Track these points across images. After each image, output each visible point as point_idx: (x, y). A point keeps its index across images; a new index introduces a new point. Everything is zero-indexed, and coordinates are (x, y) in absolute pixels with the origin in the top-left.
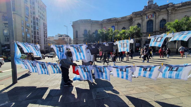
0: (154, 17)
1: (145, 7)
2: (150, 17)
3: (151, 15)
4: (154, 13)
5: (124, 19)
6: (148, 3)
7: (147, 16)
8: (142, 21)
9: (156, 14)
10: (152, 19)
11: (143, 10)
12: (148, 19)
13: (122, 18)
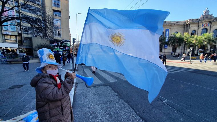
0: (209, 26)
1: (202, 15)
2: (205, 25)
3: (207, 24)
4: (210, 22)
5: (178, 24)
6: (206, 12)
7: (203, 24)
8: (198, 28)
9: (211, 24)
10: (207, 27)
11: (201, 18)
12: (203, 27)
13: (176, 22)
